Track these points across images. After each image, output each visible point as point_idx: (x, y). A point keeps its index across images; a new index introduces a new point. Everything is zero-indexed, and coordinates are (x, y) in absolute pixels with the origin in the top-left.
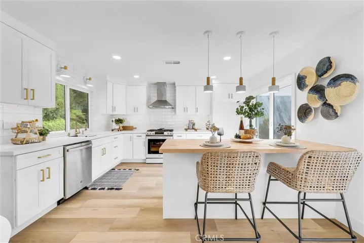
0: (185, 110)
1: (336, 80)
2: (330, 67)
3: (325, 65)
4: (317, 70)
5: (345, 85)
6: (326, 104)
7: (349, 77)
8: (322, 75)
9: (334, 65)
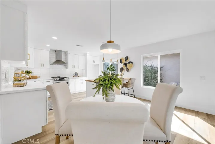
0: (73, 66)
1: (129, 63)
2: (127, 59)
3: (127, 58)
4: (125, 59)
5: (131, 64)
6: (127, 68)
7: (131, 62)
8: (126, 60)
9: (128, 58)
